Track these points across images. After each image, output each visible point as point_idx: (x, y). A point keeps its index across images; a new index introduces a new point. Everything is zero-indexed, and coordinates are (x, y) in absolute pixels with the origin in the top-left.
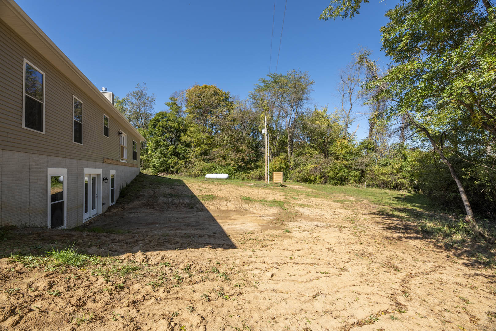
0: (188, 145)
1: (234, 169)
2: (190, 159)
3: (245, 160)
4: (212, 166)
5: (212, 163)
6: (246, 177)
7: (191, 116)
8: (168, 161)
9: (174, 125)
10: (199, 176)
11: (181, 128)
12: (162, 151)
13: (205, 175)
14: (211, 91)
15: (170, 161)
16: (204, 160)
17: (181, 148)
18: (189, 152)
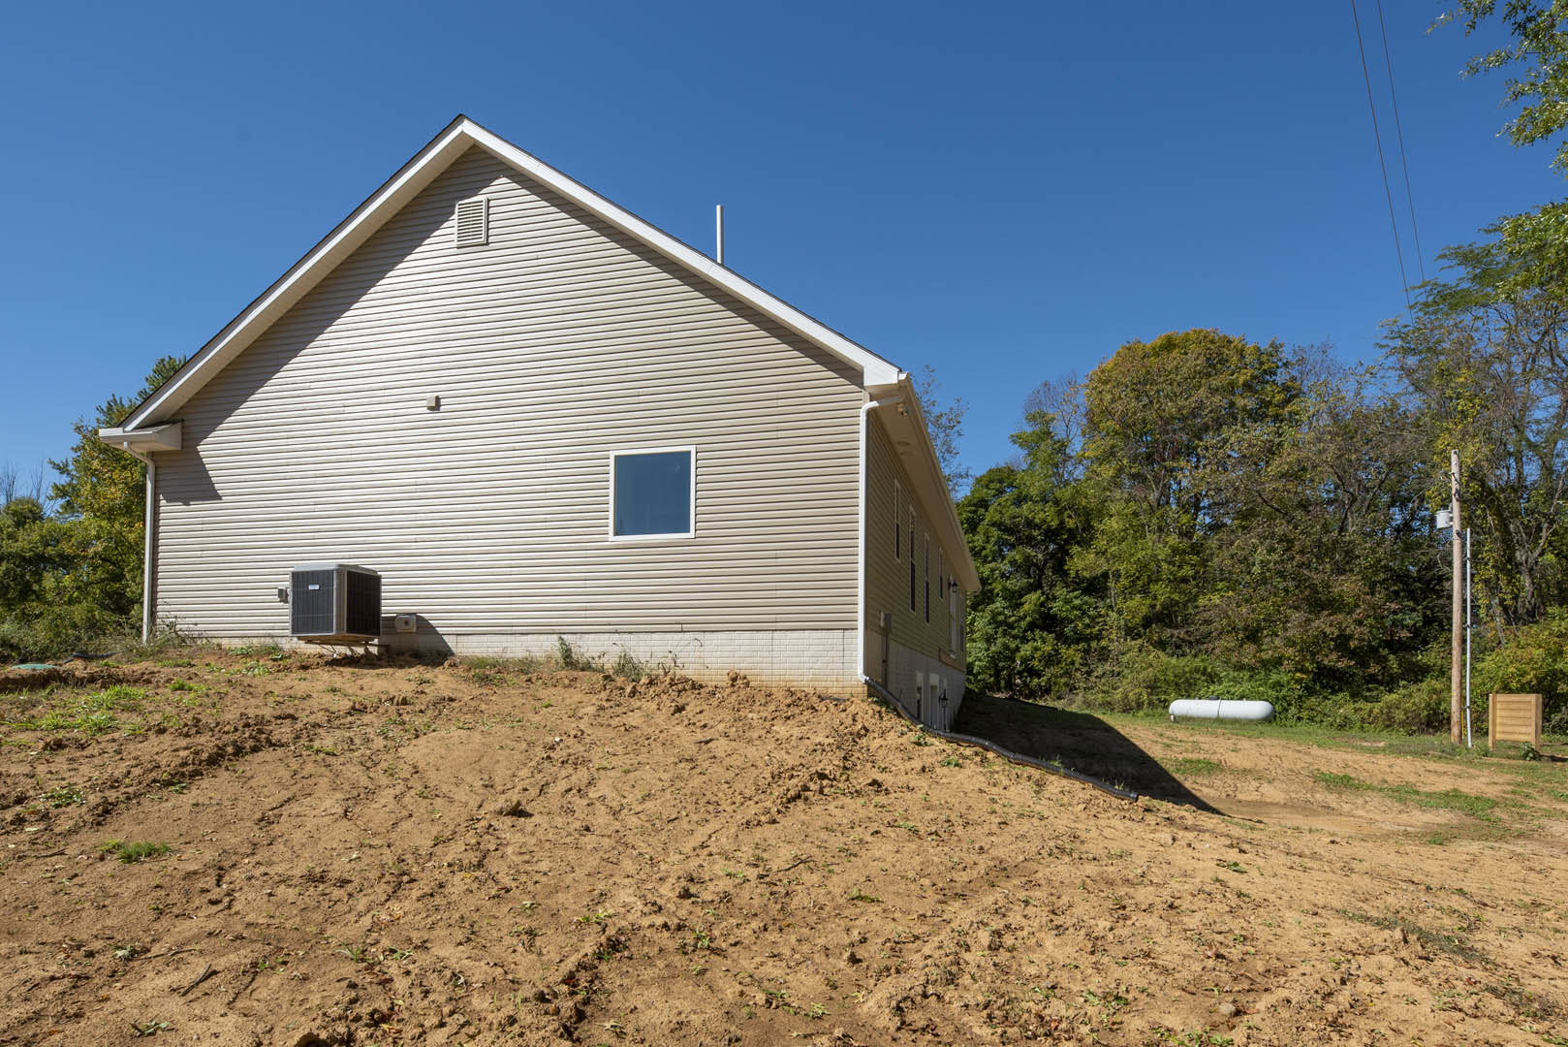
0: (1096, 587)
1: (1299, 681)
2: (1103, 643)
3: (1353, 644)
4: (1197, 670)
5: (1195, 656)
6: (1355, 717)
7: (1107, 472)
8: (1018, 649)
9: (1047, 515)
10: (1140, 706)
11: (1071, 523)
12: (1000, 614)
13: (1166, 704)
14: (1194, 361)
15: (1026, 650)
16: (1161, 645)
17: (1067, 602)
18: (1101, 616)
